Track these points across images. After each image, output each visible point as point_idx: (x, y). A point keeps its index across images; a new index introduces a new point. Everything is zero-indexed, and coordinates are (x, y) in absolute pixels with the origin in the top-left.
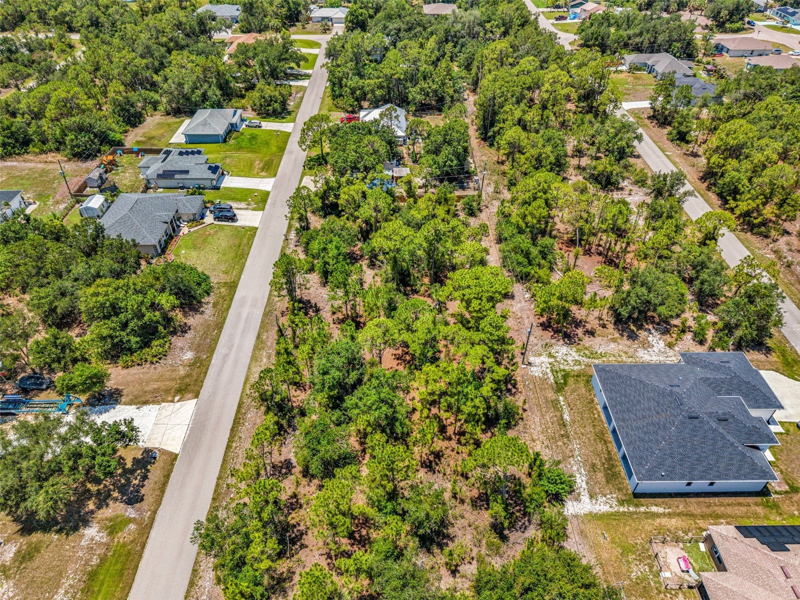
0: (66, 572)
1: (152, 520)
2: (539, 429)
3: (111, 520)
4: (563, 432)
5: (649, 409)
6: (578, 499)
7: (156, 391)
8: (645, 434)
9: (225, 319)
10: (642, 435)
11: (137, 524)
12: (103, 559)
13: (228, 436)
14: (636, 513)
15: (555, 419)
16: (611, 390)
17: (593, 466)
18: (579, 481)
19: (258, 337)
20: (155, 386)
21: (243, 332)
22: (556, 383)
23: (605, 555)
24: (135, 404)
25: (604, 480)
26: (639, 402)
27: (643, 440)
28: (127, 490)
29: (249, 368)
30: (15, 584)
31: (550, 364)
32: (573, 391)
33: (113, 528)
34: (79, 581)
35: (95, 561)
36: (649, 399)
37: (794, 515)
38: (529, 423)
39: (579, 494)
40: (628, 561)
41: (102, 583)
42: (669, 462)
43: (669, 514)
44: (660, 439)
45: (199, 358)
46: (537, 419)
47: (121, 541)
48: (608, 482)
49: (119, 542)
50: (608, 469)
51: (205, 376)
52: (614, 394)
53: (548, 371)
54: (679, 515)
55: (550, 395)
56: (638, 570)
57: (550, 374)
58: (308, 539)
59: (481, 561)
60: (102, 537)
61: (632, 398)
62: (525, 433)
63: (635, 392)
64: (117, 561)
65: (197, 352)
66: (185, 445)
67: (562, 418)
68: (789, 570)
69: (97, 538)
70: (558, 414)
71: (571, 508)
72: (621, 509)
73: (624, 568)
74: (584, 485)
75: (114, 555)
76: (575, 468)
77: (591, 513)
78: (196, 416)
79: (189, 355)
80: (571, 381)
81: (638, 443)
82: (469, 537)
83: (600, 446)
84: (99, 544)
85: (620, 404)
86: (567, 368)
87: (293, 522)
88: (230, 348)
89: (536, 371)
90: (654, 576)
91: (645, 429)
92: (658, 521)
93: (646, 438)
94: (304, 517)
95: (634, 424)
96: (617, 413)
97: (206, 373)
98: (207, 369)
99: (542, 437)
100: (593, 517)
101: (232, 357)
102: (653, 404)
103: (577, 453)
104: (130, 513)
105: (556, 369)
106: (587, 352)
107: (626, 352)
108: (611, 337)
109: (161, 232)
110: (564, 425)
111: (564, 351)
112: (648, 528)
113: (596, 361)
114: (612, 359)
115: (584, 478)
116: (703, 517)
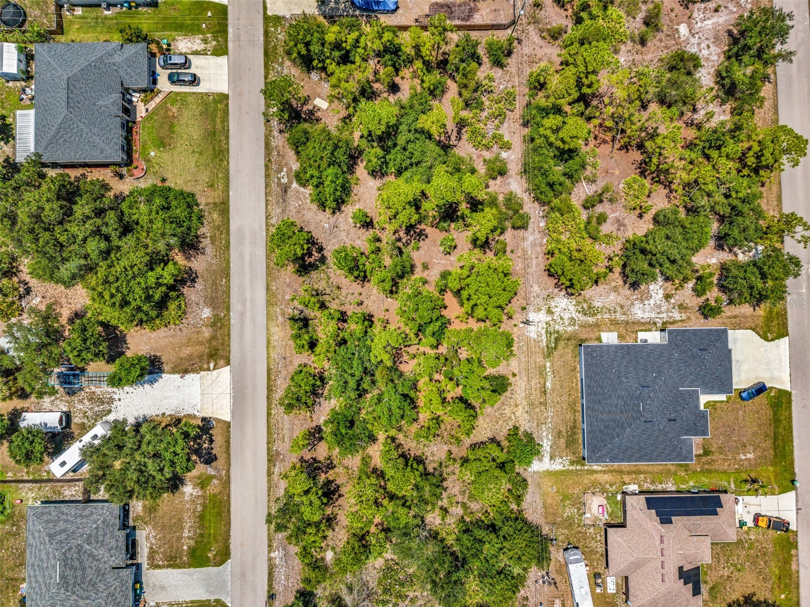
0: (184, 519)
1: (228, 477)
2: (524, 394)
3: (199, 478)
4: (542, 400)
5: (616, 406)
6: (540, 460)
7: (190, 358)
8: (606, 427)
9: (228, 263)
10: (602, 428)
11: (218, 480)
12: (204, 506)
13: (266, 404)
14: (580, 470)
15: (538, 385)
16: (591, 377)
17: (560, 432)
18: (545, 445)
19: (268, 288)
20: (188, 352)
21: (251, 282)
22: (548, 347)
23: (549, 501)
24: (178, 372)
25: (564, 445)
26: (610, 396)
27: (602, 432)
28: (202, 453)
29: (268, 329)
30: (153, 528)
31: (547, 323)
32: (561, 357)
33: (203, 483)
34: (194, 522)
35: (199, 508)
36: (619, 397)
37: (696, 471)
38: (517, 389)
39: (543, 456)
40: (564, 506)
41: (210, 522)
43: (605, 471)
44: (615, 435)
45: (217, 315)
46: (523, 384)
47: (212, 492)
48: (567, 447)
49: (210, 493)
50: (570, 436)
51: (229, 339)
52: (593, 383)
53: (543, 331)
54: (612, 471)
55: (539, 359)
56: (569, 511)
57: (544, 336)
58: (343, 490)
59: (464, 505)
60: (198, 492)
61: (606, 391)
62: (511, 398)
63: (611, 386)
64: (214, 507)
65: (214, 308)
66: (233, 413)
67: (545, 384)
68: (665, 539)
69: (195, 493)
70: (542, 381)
71: (535, 466)
72: (571, 468)
73: (560, 510)
74: (548, 449)
75: (210, 502)
77: (548, 471)
78: (233, 384)
79: (207, 313)
80: (561, 344)
81: (597, 433)
82: (458, 488)
83: (569, 416)
84: (198, 497)
85: (595, 394)
86: (561, 329)
87: (331, 478)
88: (244, 302)
89: (532, 332)
90: (579, 516)
91: (607, 423)
92: (595, 476)
93: (605, 432)
94: (338, 475)
95: (600, 416)
96: (589, 401)
97: (229, 335)
98: (229, 330)
99: (524, 402)
100: (549, 473)
101: (248, 315)
102: (621, 402)
103: (549, 420)
104: (210, 471)
105: (551, 329)
106: (585, 306)
107: (622, 307)
108: (613, 284)
109: (118, 134)
110: (545, 392)
111: (564, 305)
112: (586, 481)
113: (591, 320)
114: (607, 316)
115: (549, 443)
116: (629, 473)
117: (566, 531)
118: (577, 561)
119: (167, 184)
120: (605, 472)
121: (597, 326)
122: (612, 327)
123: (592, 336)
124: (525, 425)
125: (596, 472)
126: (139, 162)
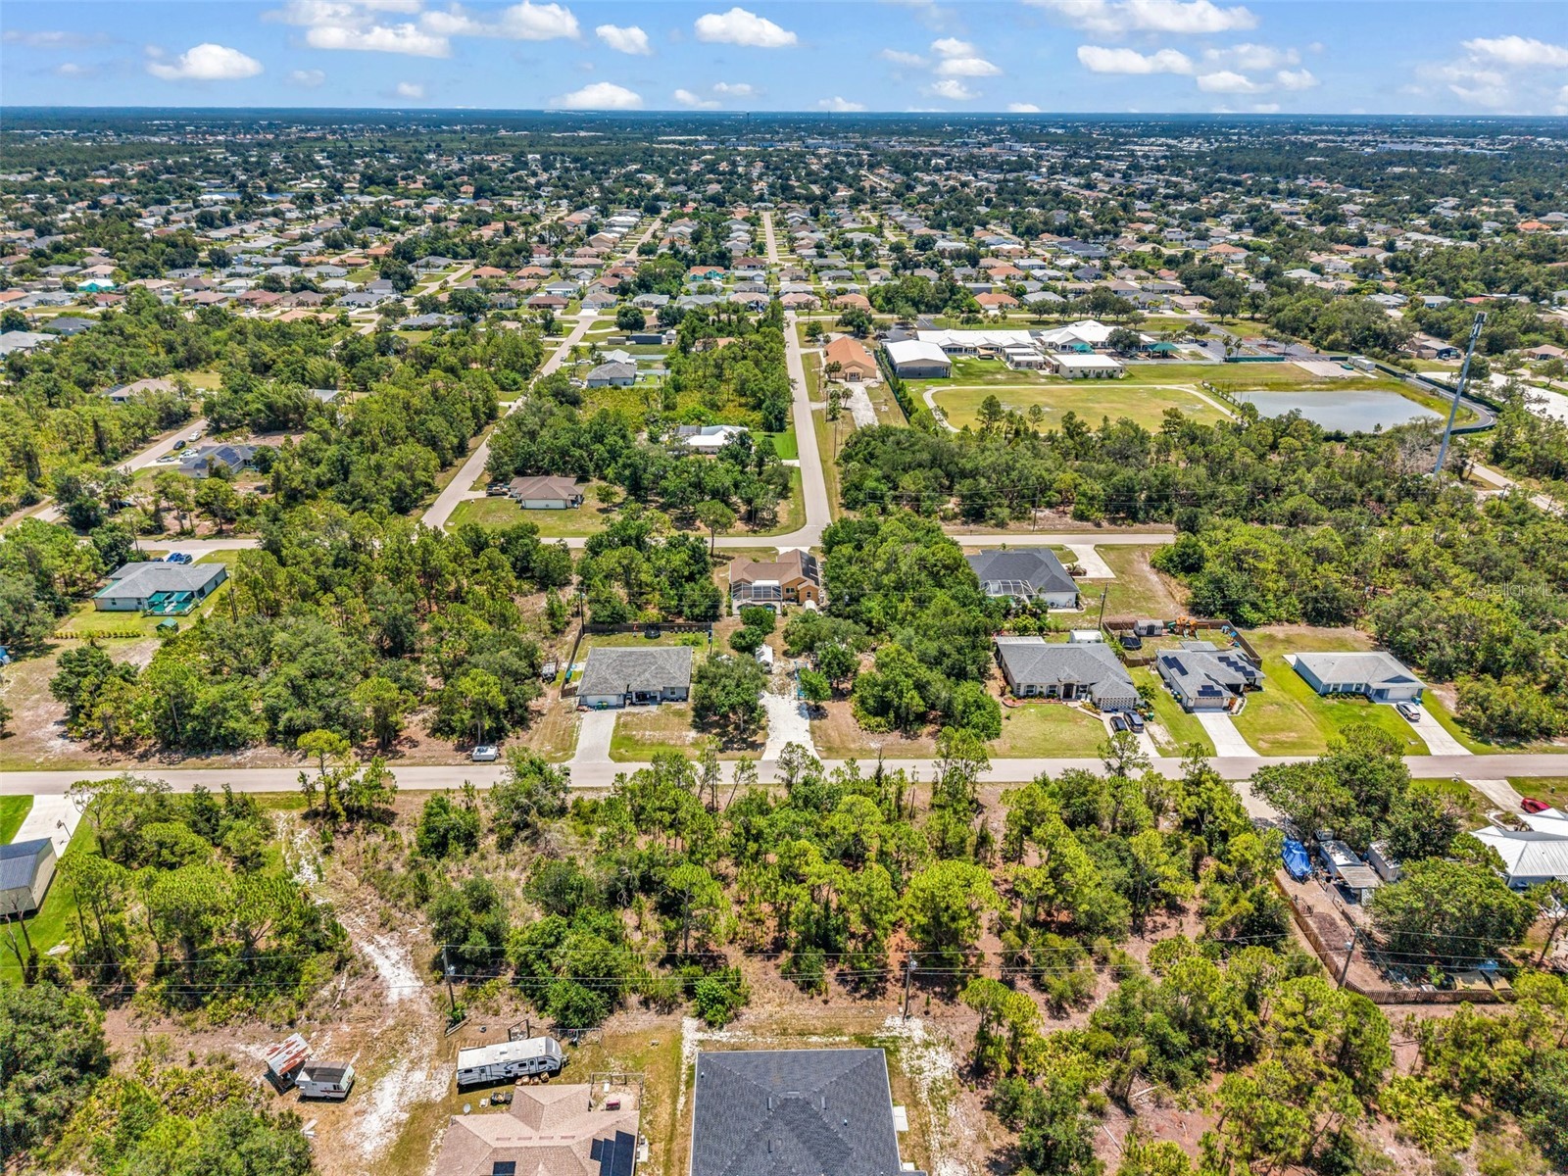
0: (663, 732)
2: (797, 1012)
3: (703, 742)
4: (790, 1031)
5: (791, 1073)
6: (699, 1029)
7: (827, 735)
8: (757, 1066)
15: (812, 1028)
18: (721, 1034)
20: (833, 734)
22: (873, 1038)
23: (635, 1041)
24: (811, 728)
26: (806, 1069)
28: (729, 743)
30: (658, 715)
31: (908, 1038)
33: (697, 744)
34: (658, 739)
35: (666, 742)
36: (806, 1075)
38: (806, 1004)
39: (705, 1032)
40: (625, 1059)
42: (717, 1081)
45: (874, 752)
46: (812, 1012)
53: (896, 1034)
54: (673, 1125)
55: (852, 1029)
56: (616, 1066)
57: (889, 1034)
60: (688, 741)
61: (814, 1066)
62: (792, 998)
65: (880, 749)
66: (769, 763)
67: (814, 1034)
69: (686, 739)
70: (819, 1032)
71: (690, 1023)
72: (684, 1067)
73: (619, 1054)
74: (715, 1038)
76: (738, 1034)
77: (682, 1039)
79: (875, 746)
86: (903, 1055)
89: (893, 1021)
90: (607, 1077)
91: (763, 1067)
93: (749, 1065)
99: (786, 1013)
100: (678, 1040)
103: (760, 1039)
104: (710, 749)
105: (900, 1043)
106: (946, 1092)
107: (954, 1145)
108: (991, 1135)
109: (1042, 682)
110: (801, 1034)
111: (941, 1064)
112: (660, 1088)
113: (924, 1096)
114: (934, 1120)
115: (724, 1039)
116: (668, 1152)
117: (586, 1061)
119: (1004, 722)
120: (673, 1114)
121: (916, 1103)
122: (916, 1125)
123: (898, 1095)
124: (749, 1015)
125: (675, 1102)
126: (1019, 703)
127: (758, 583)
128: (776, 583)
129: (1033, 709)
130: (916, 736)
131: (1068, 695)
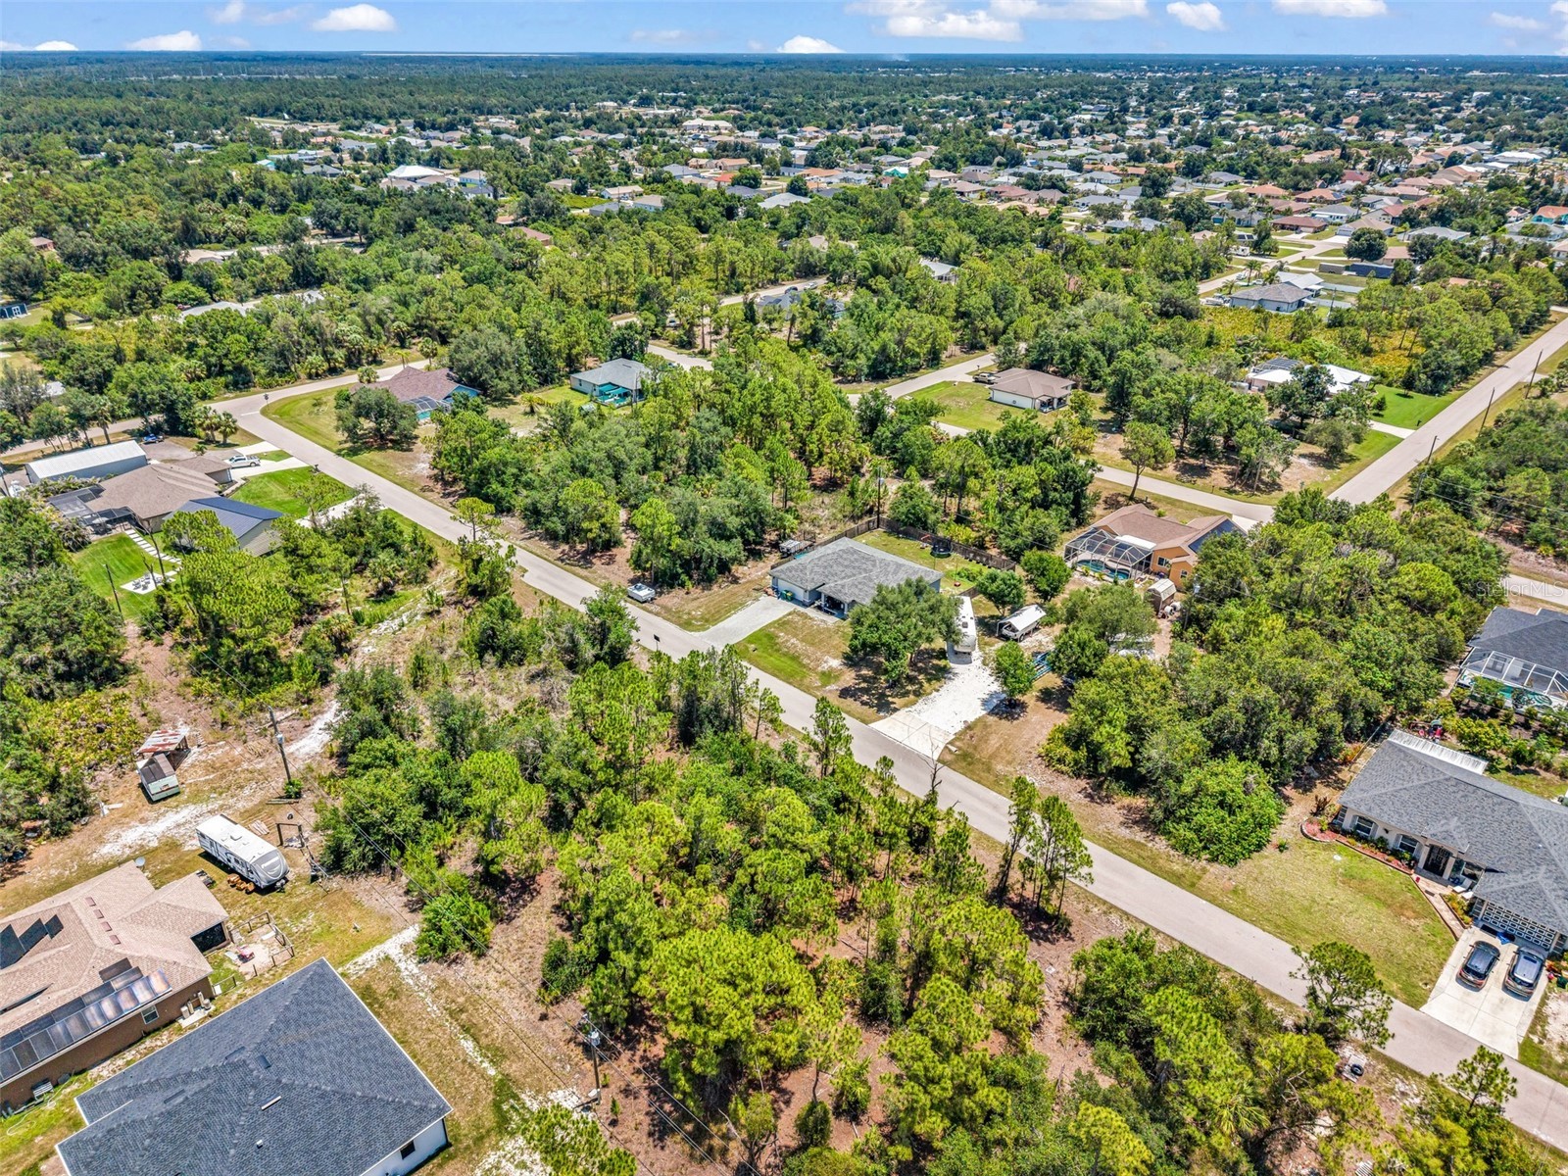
0: (810, 646)
1: (809, 693)
2: (504, 1004)
3: (837, 676)
4: (464, 1016)
5: (318, 1045)
6: (405, 948)
7: (983, 739)
8: (320, 1011)
10: (324, 1008)
11: (816, 686)
12: (803, 665)
15: (486, 1031)
17: (396, 996)
18: (412, 967)
20: (993, 742)
22: (514, 1097)
23: (352, 914)
24: (975, 723)
25: (377, 986)
26: (340, 1055)
27: (321, 1002)
28: (861, 692)
30: (828, 628)
32: (475, 1101)
33: (828, 676)
34: (797, 651)
35: (806, 661)
36: (322, 1059)
38: (523, 1003)
39: (405, 952)
40: (320, 923)
46: (515, 1016)
49: (811, 675)
51: (972, 779)
52: (389, 1062)
55: (513, 1068)
56: (307, 923)
60: (823, 668)
61: (354, 1059)
62: (523, 985)
66: (875, 733)
67: (476, 1040)
69: (824, 665)
70: (484, 1041)
71: (411, 934)
73: (324, 915)
74: (402, 966)
75: (802, 671)
76: (423, 978)
77: (382, 942)
78: (909, 750)
84: (818, 666)
85: (373, 1047)
90: (284, 927)
91: (321, 1017)
93: (316, 1005)
95: (341, 1021)
97: (978, 781)
98: (983, 784)
99: (495, 996)
100: (378, 941)
102: (313, 1053)
103: (428, 1000)
104: (834, 687)
109: (1392, 823)
110: (466, 1029)
115: (405, 973)
117: (297, 901)
118: (264, 858)
119: (1268, 850)
126: (1329, 838)
127: (1127, 539)
128: (1149, 545)
129: (1341, 856)
130: (1108, 800)
131: (1434, 867)
